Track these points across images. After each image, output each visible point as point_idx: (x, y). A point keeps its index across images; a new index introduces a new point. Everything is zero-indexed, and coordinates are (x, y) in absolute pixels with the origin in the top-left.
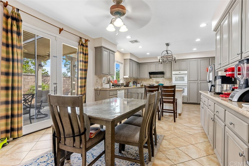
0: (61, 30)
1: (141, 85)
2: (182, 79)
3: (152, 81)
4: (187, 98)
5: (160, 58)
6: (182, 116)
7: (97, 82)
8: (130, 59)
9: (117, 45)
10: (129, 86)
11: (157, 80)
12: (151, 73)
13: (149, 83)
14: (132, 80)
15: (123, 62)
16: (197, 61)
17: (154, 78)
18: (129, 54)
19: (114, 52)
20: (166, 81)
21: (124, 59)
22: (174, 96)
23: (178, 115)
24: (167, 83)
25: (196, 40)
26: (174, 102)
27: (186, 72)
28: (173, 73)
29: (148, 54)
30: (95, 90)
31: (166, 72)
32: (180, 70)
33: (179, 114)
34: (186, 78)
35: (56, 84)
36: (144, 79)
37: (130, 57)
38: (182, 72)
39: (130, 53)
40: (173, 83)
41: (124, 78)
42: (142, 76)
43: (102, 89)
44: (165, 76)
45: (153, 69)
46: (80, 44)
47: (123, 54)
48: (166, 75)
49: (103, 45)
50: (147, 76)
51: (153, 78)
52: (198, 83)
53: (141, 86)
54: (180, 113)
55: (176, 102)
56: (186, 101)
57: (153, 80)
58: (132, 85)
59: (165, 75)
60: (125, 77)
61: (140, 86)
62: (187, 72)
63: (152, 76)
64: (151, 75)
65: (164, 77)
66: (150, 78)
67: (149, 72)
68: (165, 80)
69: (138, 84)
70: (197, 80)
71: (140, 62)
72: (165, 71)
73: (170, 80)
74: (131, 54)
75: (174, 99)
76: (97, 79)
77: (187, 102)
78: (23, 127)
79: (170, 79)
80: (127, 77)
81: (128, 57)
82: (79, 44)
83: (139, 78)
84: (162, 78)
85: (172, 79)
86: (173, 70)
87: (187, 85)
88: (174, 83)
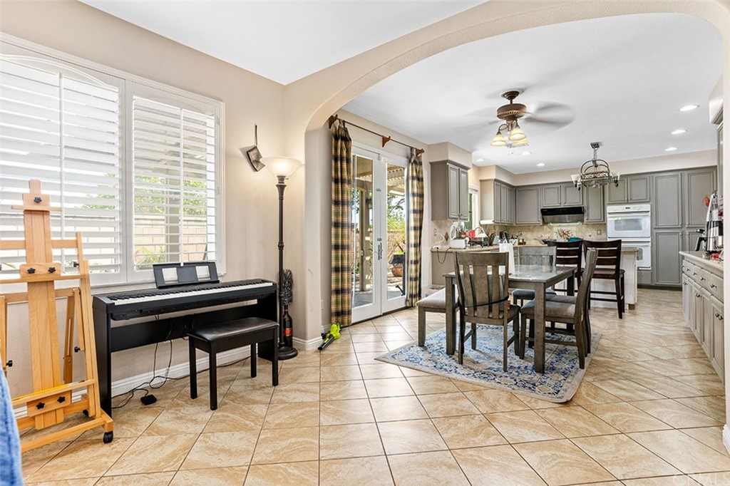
0: (385, 140)
1: (521, 241)
2: (635, 225)
3: (549, 230)
4: (652, 273)
5: (578, 178)
6: (638, 310)
7: (435, 235)
8: (496, 180)
9: (471, 153)
10: (494, 243)
11: (563, 228)
12: (546, 212)
13: (540, 236)
14: (497, 229)
15: (478, 188)
16: (680, 176)
17: (555, 224)
18: (495, 167)
19: (467, 168)
20: (588, 229)
21: (481, 181)
22: (617, 262)
23: (627, 307)
24: (590, 236)
25: (673, 133)
26: (618, 276)
27: (647, 207)
28: (609, 209)
29: (541, 165)
30: (432, 252)
31: (588, 208)
32: (628, 203)
33: (629, 305)
34: (646, 222)
35: (380, 240)
36: (529, 227)
37: (496, 176)
38: (633, 208)
39: (497, 166)
40: (609, 236)
41: (481, 225)
42: (523, 220)
43: (449, 250)
44: (585, 218)
45: (553, 202)
46: (412, 161)
47: (479, 169)
48: (588, 215)
49: (451, 158)
50: (536, 218)
51: (551, 224)
52: (682, 235)
53: (520, 244)
54: (632, 303)
55: (621, 276)
56: (647, 281)
57: (551, 228)
58: (499, 241)
59: (586, 214)
60: (483, 222)
61: (517, 243)
62: (649, 206)
63: (548, 218)
64: (545, 217)
65: (582, 221)
66: (545, 223)
67: (542, 210)
68: (584, 228)
69: (512, 238)
70: (680, 226)
71: (515, 185)
72: (585, 205)
73: (601, 228)
74: (499, 169)
75: (618, 269)
76: (435, 229)
77: (650, 283)
78: (353, 309)
79: (602, 225)
80: (490, 222)
81: (492, 175)
82: (410, 161)
83: (514, 225)
84: (577, 222)
85: (605, 224)
86: (607, 201)
87: (649, 239)
88: (612, 234)
